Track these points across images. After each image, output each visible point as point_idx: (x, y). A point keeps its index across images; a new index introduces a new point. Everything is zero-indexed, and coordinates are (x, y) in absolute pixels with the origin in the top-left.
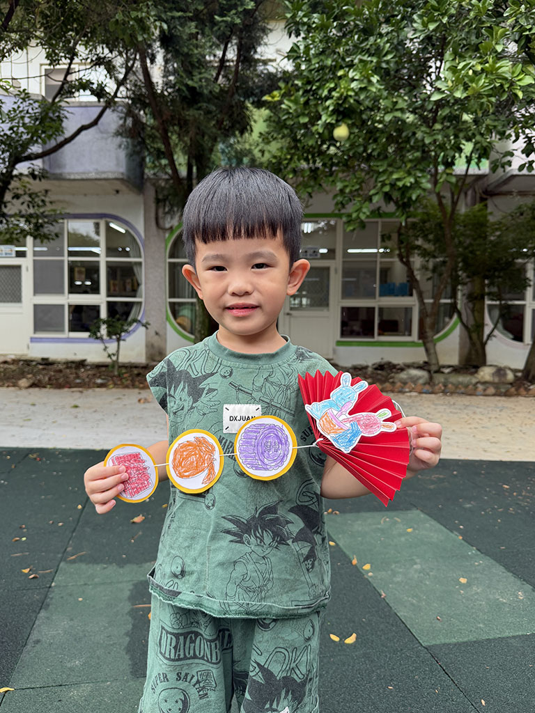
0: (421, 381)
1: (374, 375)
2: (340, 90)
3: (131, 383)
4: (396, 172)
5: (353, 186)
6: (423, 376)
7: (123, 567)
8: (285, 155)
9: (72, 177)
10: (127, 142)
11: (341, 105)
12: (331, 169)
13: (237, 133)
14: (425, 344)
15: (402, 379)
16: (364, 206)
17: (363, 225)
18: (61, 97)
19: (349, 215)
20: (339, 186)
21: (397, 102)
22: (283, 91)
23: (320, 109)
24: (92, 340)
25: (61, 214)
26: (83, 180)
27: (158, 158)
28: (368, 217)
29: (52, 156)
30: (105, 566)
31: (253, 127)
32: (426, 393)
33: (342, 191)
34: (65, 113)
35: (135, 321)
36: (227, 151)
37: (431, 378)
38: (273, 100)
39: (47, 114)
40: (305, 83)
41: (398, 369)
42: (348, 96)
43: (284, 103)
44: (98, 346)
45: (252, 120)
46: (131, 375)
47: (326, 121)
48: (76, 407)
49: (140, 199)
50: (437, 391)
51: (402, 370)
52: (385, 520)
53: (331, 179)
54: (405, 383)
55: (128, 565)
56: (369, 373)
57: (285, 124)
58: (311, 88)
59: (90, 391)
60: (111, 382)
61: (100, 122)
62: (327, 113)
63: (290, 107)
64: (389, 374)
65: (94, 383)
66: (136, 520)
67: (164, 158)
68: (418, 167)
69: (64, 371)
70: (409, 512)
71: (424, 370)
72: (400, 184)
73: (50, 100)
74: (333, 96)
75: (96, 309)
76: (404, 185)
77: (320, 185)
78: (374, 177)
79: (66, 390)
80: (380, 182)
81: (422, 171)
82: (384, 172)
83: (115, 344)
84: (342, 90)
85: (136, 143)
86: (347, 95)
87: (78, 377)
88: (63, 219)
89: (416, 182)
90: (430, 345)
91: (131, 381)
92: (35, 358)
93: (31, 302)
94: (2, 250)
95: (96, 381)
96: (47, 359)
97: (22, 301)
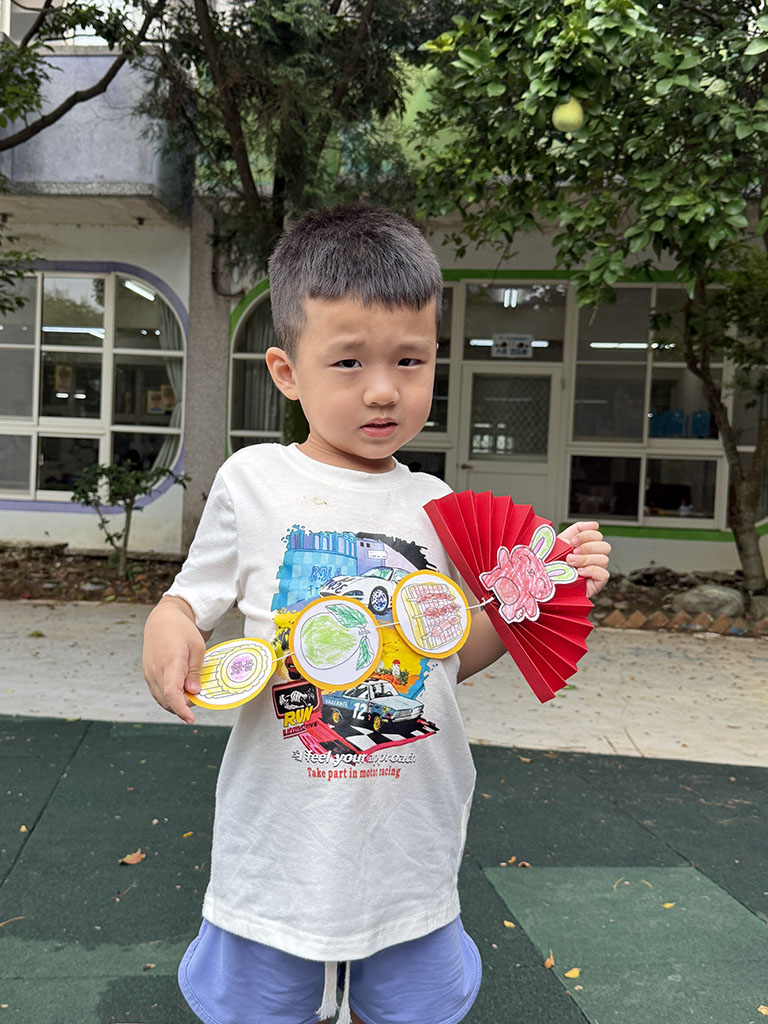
0: (727, 611)
1: (633, 595)
2: (567, 33)
3: (149, 594)
4: (678, 194)
5: (592, 219)
6: (733, 600)
7: (93, 949)
8: (460, 157)
9: (54, 191)
10: (158, 124)
11: (568, 62)
12: (551, 186)
13: (374, 112)
14: (737, 536)
15: (689, 603)
16: (613, 257)
17: (611, 295)
18: (39, 37)
19: (584, 277)
20: (565, 218)
21: (681, 57)
22: (460, 34)
23: (528, 70)
24: (78, 506)
25: (28, 259)
26: (74, 196)
27: (220, 158)
28: (621, 279)
29: (17, 148)
30: (60, 945)
31: (406, 102)
32: (736, 635)
33: (571, 227)
34: (45, 67)
35: (162, 472)
36: (350, 145)
37: (748, 605)
38: (441, 51)
39: (11, 69)
40: (500, 18)
41: (684, 584)
42: (582, 46)
43: (458, 58)
44: (91, 519)
45: (404, 88)
46: (150, 577)
47: (538, 92)
48: (39, 635)
49: (185, 236)
50: (760, 632)
51: (691, 585)
52: (622, 882)
53: (550, 205)
54: (694, 613)
55: (104, 945)
56: (623, 590)
57: (464, 98)
58: (512, 29)
59: (69, 605)
60: (110, 590)
61: (110, 87)
62: (539, 78)
63: (471, 67)
64: (664, 593)
65: (79, 590)
66: (130, 859)
67: (230, 158)
68: (723, 184)
69: (22, 564)
70: (673, 869)
71: (736, 588)
72: (686, 217)
73: (18, 43)
74: (554, 45)
75: (92, 445)
76: (692, 220)
77: (529, 216)
78: (636, 202)
79: (24, 601)
80: (647, 212)
81: (730, 192)
82: (654, 193)
83: (123, 516)
84: (572, 33)
85: (175, 128)
86: (580, 42)
87: (48, 578)
88: (32, 271)
89: (718, 213)
90: (746, 538)
91: (148, 588)
95: (82, 586)
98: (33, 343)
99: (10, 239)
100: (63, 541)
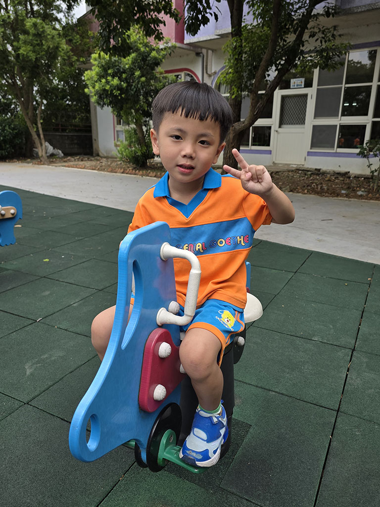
9: (359, 10)
24: (360, 157)
59: (352, 200)
92: (310, 169)
93: (311, 123)
94: (294, 83)
95: (358, 193)
96: (319, 170)
97: (304, 124)
98: (342, 84)
99: (340, 36)
100: (348, 171)
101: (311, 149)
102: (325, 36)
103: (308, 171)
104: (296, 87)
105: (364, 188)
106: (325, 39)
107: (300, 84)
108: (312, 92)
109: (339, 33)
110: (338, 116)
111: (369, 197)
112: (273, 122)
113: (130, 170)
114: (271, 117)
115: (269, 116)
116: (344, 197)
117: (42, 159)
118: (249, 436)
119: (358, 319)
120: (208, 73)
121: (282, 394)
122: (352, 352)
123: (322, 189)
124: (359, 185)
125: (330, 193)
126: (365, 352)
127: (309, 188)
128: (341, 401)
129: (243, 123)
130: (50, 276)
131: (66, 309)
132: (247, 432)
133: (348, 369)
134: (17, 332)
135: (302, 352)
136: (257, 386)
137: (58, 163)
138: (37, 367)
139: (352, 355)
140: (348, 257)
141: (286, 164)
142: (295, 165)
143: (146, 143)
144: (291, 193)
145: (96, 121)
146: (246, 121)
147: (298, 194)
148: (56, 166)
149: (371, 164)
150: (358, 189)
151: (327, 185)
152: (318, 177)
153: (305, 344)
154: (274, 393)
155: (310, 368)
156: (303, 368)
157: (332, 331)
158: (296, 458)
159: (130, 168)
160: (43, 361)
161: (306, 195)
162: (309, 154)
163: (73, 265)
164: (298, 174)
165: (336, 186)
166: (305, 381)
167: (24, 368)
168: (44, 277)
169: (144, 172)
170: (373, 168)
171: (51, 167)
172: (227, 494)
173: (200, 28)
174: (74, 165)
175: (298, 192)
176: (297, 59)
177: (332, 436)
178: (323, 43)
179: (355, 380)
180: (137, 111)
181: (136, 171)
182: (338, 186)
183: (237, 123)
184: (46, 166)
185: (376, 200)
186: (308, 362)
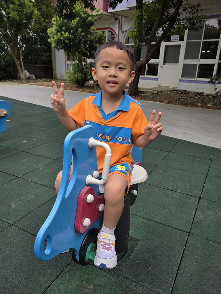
75: (213, 66)
92: (181, 90)
93: (182, 63)
94: (173, 38)
95: (208, 105)
96: (186, 91)
97: (178, 63)
99: (201, 10)
100: (202, 91)
101: (181, 78)
102: (192, 10)
103: (179, 91)
104: (174, 40)
105: (212, 102)
106: (192, 12)
107: (177, 39)
108: (183, 44)
109: (201, 9)
110: (198, 59)
111: (214, 108)
112: (160, 61)
113: (74, 88)
114: (158, 58)
115: (158, 57)
116: (200, 107)
117: (23, 80)
118: (138, 246)
119: (204, 180)
120: (122, 30)
121: (158, 222)
122: (199, 199)
123: (187, 102)
124: (208, 100)
125: (191, 104)
126: (206, 199)
127: (180, 101)
128: (191, 227)
129: (142, 62)
130: (27, 151)
131: (35, 171)
132: (137, 244)
133: (197, 209)
134: (7, 183)
135: (171, 198)
136: (144, 218)
137: (32, 83)
138: (18, 204)
139: (199, 201)
140: (200, 144)
141: (167, 87)
142: (172, 87)
143: (84, 72)
144: (169, 104)
145: (55, 58)
146: (144, 61)
147: (173, 105)
148: (31, 85)
149: (216, 88)
150: (208, 103)
151: (190, 100)
152: (185, 95)
153: (172, 194)
154: (153, 222)
155: (175, 208)
156: (170, 208)
157: (189, 186)
158: (164, 259)
159: (75, 87)
160: (22, 200)
161: (178, 106)
162: (180, 81)
163: (40, 144)
164: (173, 93)
165: (195, 101)
166: (171, 216)
167: (11, 204)
168: (23, 151)
169: (83, 89)
170: (217, 90)
171: (28, 85)
172: (125, 279)
173: (118, 4)
174: (41, 84)
175: (173, 104)
176: (175, 24)
177: (185, 247)
178: (191, 14)
179: (200, 216)
180: (79, 53)
181: (78, 89)
182: (196, 101)
183: (138, 62)
184: (25, 84)
185: (218, 110)
186: (173, 204)
